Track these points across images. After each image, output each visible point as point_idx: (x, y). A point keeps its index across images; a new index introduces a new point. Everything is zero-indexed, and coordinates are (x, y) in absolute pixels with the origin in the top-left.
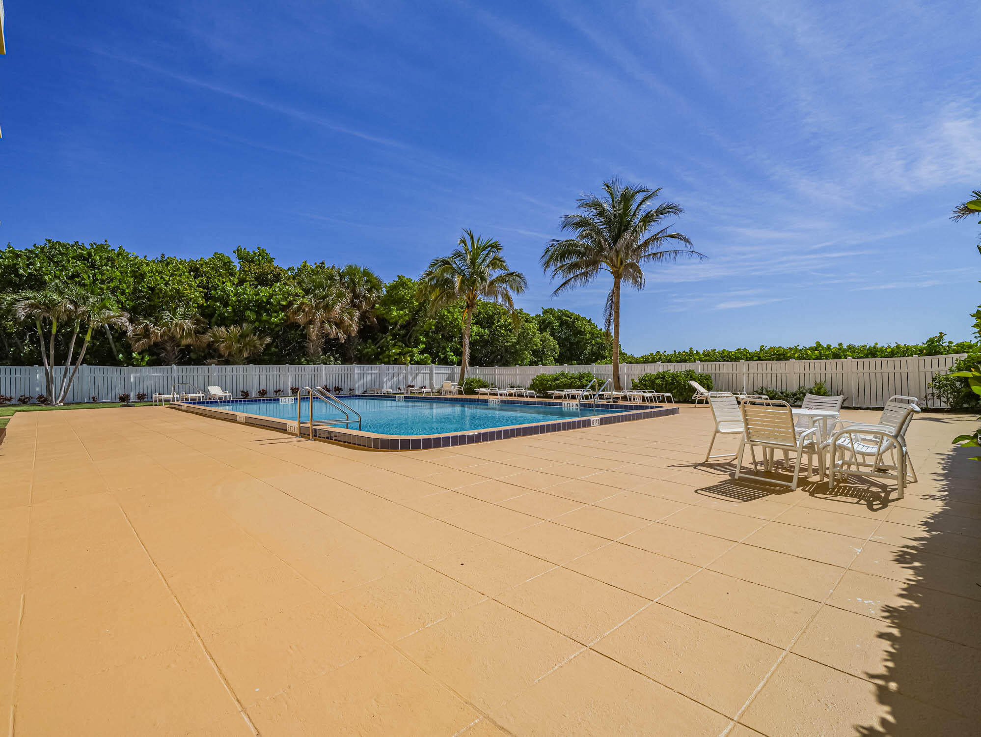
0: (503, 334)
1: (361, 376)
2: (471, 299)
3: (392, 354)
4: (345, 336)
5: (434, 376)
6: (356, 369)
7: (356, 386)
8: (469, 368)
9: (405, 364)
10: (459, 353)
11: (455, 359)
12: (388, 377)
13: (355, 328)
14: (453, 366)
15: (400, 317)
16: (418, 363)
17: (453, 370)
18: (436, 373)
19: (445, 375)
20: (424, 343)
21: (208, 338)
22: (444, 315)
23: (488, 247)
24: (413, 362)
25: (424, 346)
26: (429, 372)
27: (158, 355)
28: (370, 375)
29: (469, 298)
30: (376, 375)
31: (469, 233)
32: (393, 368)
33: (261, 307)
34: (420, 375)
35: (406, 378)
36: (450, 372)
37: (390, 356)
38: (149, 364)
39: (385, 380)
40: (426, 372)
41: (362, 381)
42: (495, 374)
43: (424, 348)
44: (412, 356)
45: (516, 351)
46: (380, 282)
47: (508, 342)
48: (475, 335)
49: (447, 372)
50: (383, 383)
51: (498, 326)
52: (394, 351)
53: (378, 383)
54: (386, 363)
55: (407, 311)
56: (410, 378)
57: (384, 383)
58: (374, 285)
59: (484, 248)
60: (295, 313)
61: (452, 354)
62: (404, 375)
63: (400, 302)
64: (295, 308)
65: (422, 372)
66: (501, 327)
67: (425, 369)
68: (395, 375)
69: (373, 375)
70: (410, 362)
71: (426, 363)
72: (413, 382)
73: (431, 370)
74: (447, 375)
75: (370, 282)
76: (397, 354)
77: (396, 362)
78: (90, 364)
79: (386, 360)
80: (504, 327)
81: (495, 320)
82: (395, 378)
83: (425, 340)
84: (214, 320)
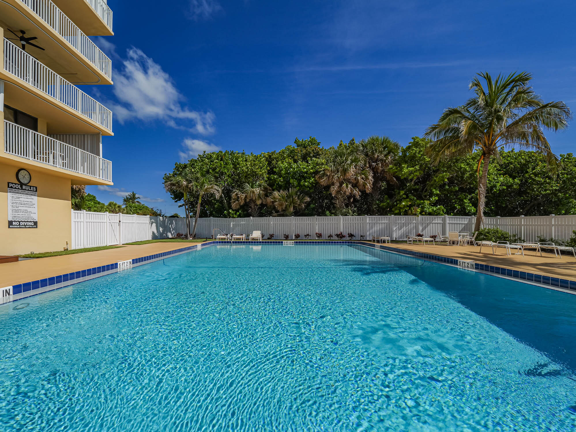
0: (540, 181)
1: (372, 225)
2: (487, 145)
3: (402, 207)
4: (360, 193)
5: (447, 226)
6: (368, 219)
7: (368, 233)
8: (483, 218)
9: (415, 215)
10: (475, 204)
11: (473, 209)
12: (397, 227)
13: (369, 187)
14: (470, 217)
15: (411, 173)
16: (430, 214)
17: (470, 220)
18: (449, 223)
19: (461, 225)
20: (437, 195)
21: (269, 200)
22: (461, 168)
23: (512, 82)
24: (424, 213)
25: (437, 198)
26: (441, 222)
27: (247, 211)
28: (381, 225)
29: (485, 146)
30: (386, 225)
31: (486, 76)
32: (403, 219)
33: (302, 176)
34: (431, 225)
35: (417, 228)
36: (466, 222)
37: (401, 208)
38: (239, 216)
39: (394, 229)
40: (439, 222)
41: (373, 229)
42: (521, 225)
43: (437, 201)
44: (423, 208)
45: (560, 200)
46: (396, 146)
47: (546, 190)
48: (500, 185)
49: (463, 222)
50: (392, 231)
51: (533, 174)
52: (403, 203)
53: (388, 232)
54: (395, 214)
55: (417, 167)
56: (420, 228)
57: (394, 231)
58: (390, 150)
59: (505, 87)
60: (320, 178)
61: (471, 205)
62: (414, 224)
63: (412, 160)
64: (321, 174)
65: (434, 222)
66: (536, 175)
67: (438, 220)
68: (405, 224)
69: (383, 225)
70: (421, 213)
71: (438, 214)
72: (424, 231)
73: (444, 220)
74: (463, 225)
75: (387, 147)
76: (408, 206)
77: (406, 213)
78: (214, 216)
79: (397, 212)
80: (540, 174)
81: (529, 168)
82: (405, 227)
83: (438, 192)
84: (274, 187)
